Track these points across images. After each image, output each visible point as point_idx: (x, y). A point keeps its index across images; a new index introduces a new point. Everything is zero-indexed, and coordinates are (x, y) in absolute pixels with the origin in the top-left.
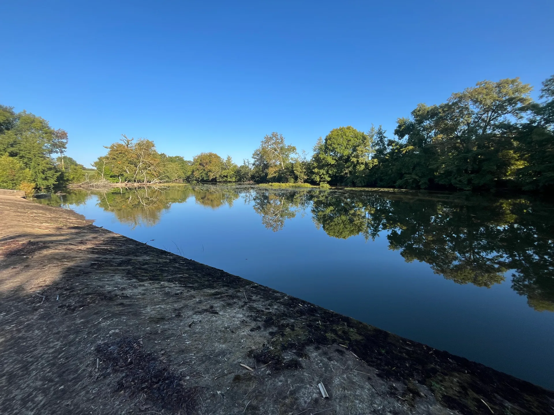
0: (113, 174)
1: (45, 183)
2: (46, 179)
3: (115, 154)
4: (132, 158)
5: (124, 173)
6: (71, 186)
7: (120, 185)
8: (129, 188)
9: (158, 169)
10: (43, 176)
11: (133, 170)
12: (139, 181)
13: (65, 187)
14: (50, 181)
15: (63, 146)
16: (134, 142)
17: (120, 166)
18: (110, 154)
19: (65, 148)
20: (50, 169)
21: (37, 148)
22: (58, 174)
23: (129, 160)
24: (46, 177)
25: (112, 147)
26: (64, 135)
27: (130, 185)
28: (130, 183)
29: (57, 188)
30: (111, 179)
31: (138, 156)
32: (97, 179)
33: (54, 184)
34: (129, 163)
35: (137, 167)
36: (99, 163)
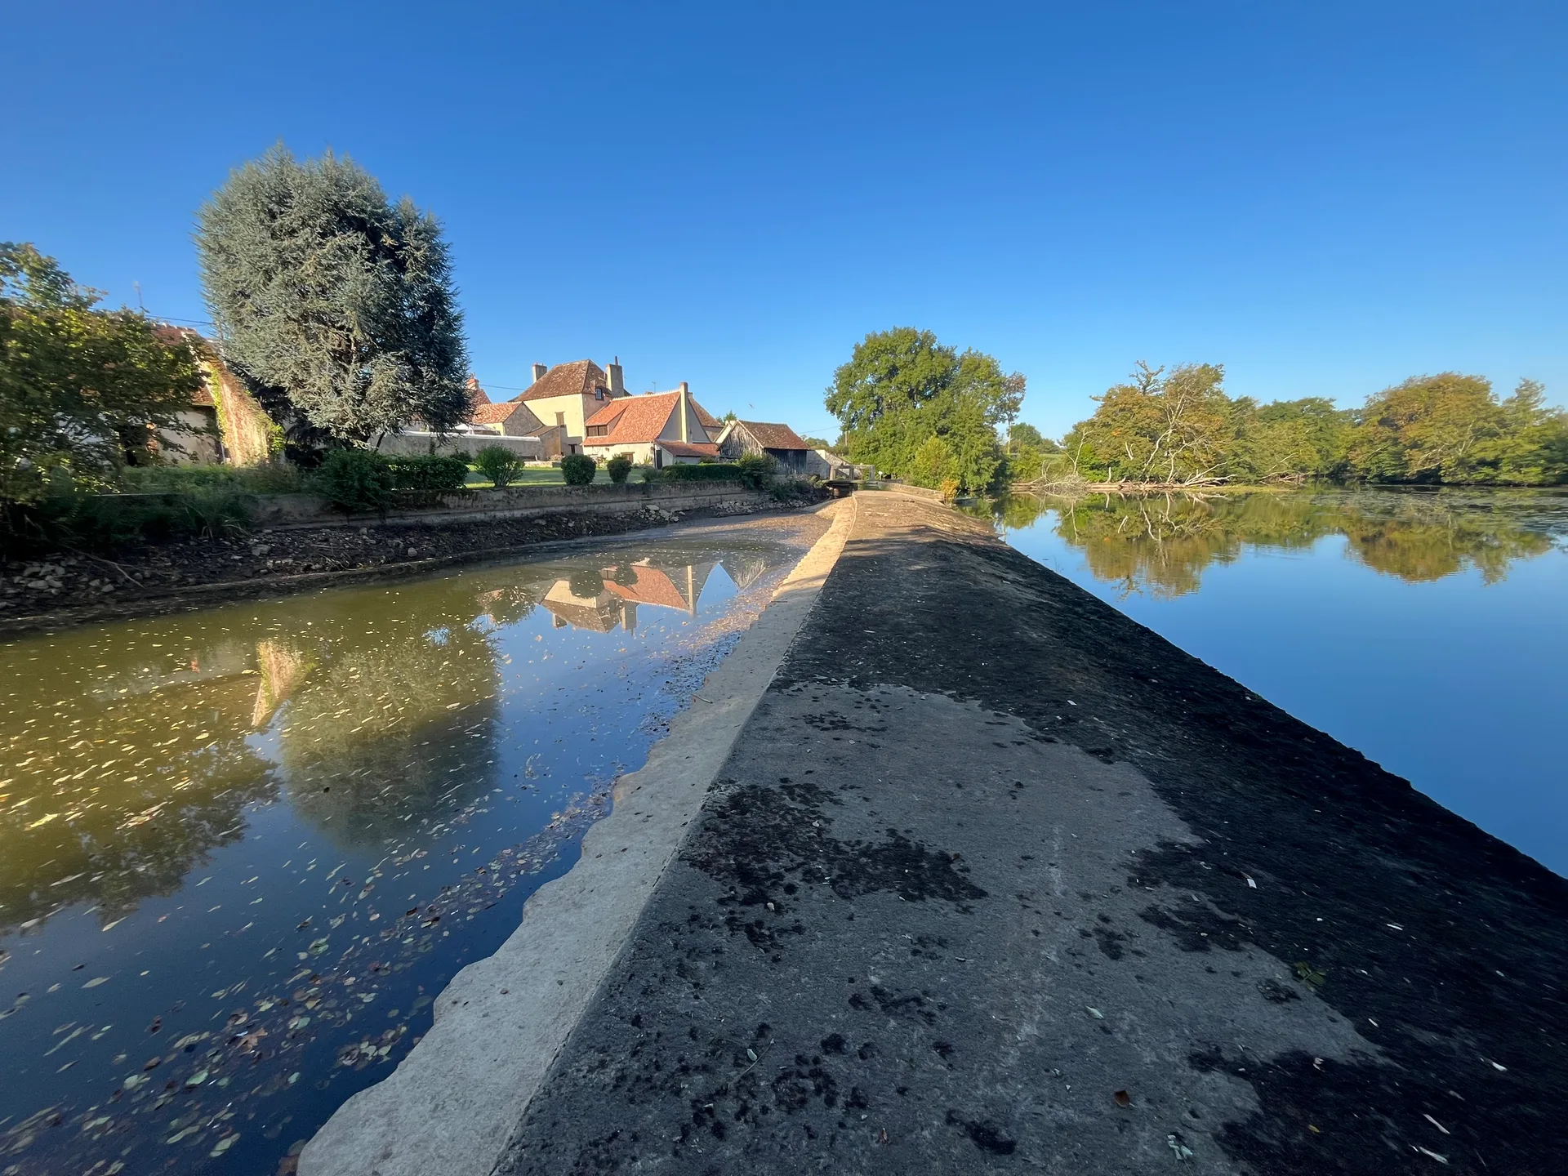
0: (1097, 462)
1: (977, 480)
2: (978, 473)
3: (1110, 414)
4: (1148, 421)
5: (1121, 458)
6: (1016, 488)
7: (1108, 487)
8: (1125, 495)
9: (1215, 446)
10: (976, 468)
11: (1145, 450)
12: (1154, 479)
13: (1005, 489)
14: (983, 477)
15: (1014, 406)
16: (1162, 378)
17: (1116, 442)
18: (1098, 415)
19: (1017, 410)
20: (986, 454)
21: (975, 417)
22: (997, 464)
23: (1139, 424)
24: (978, 470)
25: (1108, 397)
26: (1019, 384)
27: (1129, 487)
28: (1130, 483)
29: (992, 489)
30: (1091, 472)
31: (1166, 413)
32: (1062, 474)
33: (988, 484)
34: (1137, 433)
35: (1154, 442)
36: (1073, 439)
